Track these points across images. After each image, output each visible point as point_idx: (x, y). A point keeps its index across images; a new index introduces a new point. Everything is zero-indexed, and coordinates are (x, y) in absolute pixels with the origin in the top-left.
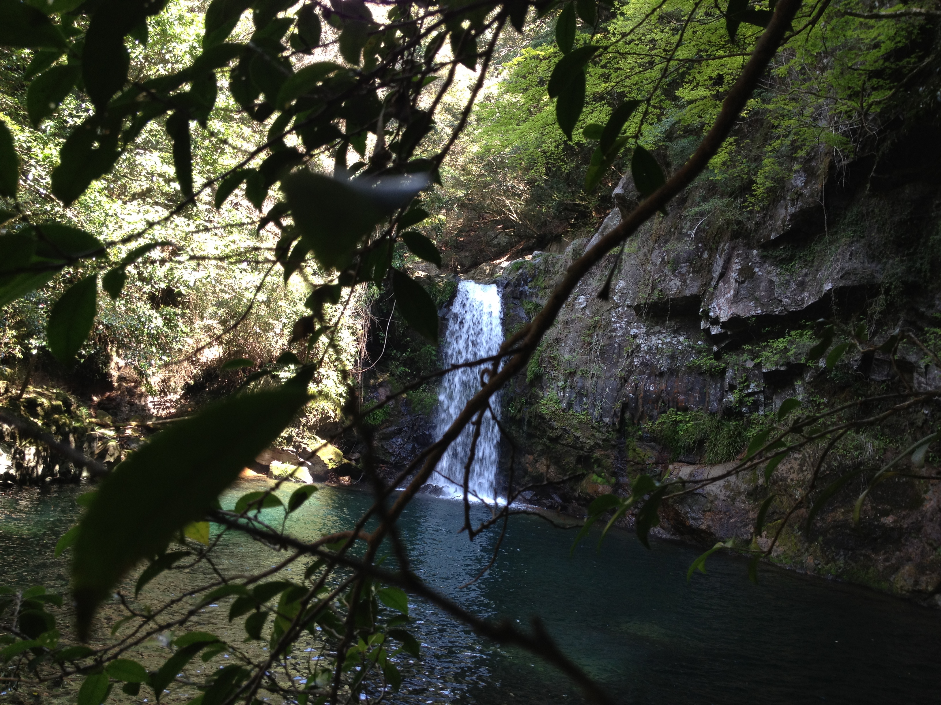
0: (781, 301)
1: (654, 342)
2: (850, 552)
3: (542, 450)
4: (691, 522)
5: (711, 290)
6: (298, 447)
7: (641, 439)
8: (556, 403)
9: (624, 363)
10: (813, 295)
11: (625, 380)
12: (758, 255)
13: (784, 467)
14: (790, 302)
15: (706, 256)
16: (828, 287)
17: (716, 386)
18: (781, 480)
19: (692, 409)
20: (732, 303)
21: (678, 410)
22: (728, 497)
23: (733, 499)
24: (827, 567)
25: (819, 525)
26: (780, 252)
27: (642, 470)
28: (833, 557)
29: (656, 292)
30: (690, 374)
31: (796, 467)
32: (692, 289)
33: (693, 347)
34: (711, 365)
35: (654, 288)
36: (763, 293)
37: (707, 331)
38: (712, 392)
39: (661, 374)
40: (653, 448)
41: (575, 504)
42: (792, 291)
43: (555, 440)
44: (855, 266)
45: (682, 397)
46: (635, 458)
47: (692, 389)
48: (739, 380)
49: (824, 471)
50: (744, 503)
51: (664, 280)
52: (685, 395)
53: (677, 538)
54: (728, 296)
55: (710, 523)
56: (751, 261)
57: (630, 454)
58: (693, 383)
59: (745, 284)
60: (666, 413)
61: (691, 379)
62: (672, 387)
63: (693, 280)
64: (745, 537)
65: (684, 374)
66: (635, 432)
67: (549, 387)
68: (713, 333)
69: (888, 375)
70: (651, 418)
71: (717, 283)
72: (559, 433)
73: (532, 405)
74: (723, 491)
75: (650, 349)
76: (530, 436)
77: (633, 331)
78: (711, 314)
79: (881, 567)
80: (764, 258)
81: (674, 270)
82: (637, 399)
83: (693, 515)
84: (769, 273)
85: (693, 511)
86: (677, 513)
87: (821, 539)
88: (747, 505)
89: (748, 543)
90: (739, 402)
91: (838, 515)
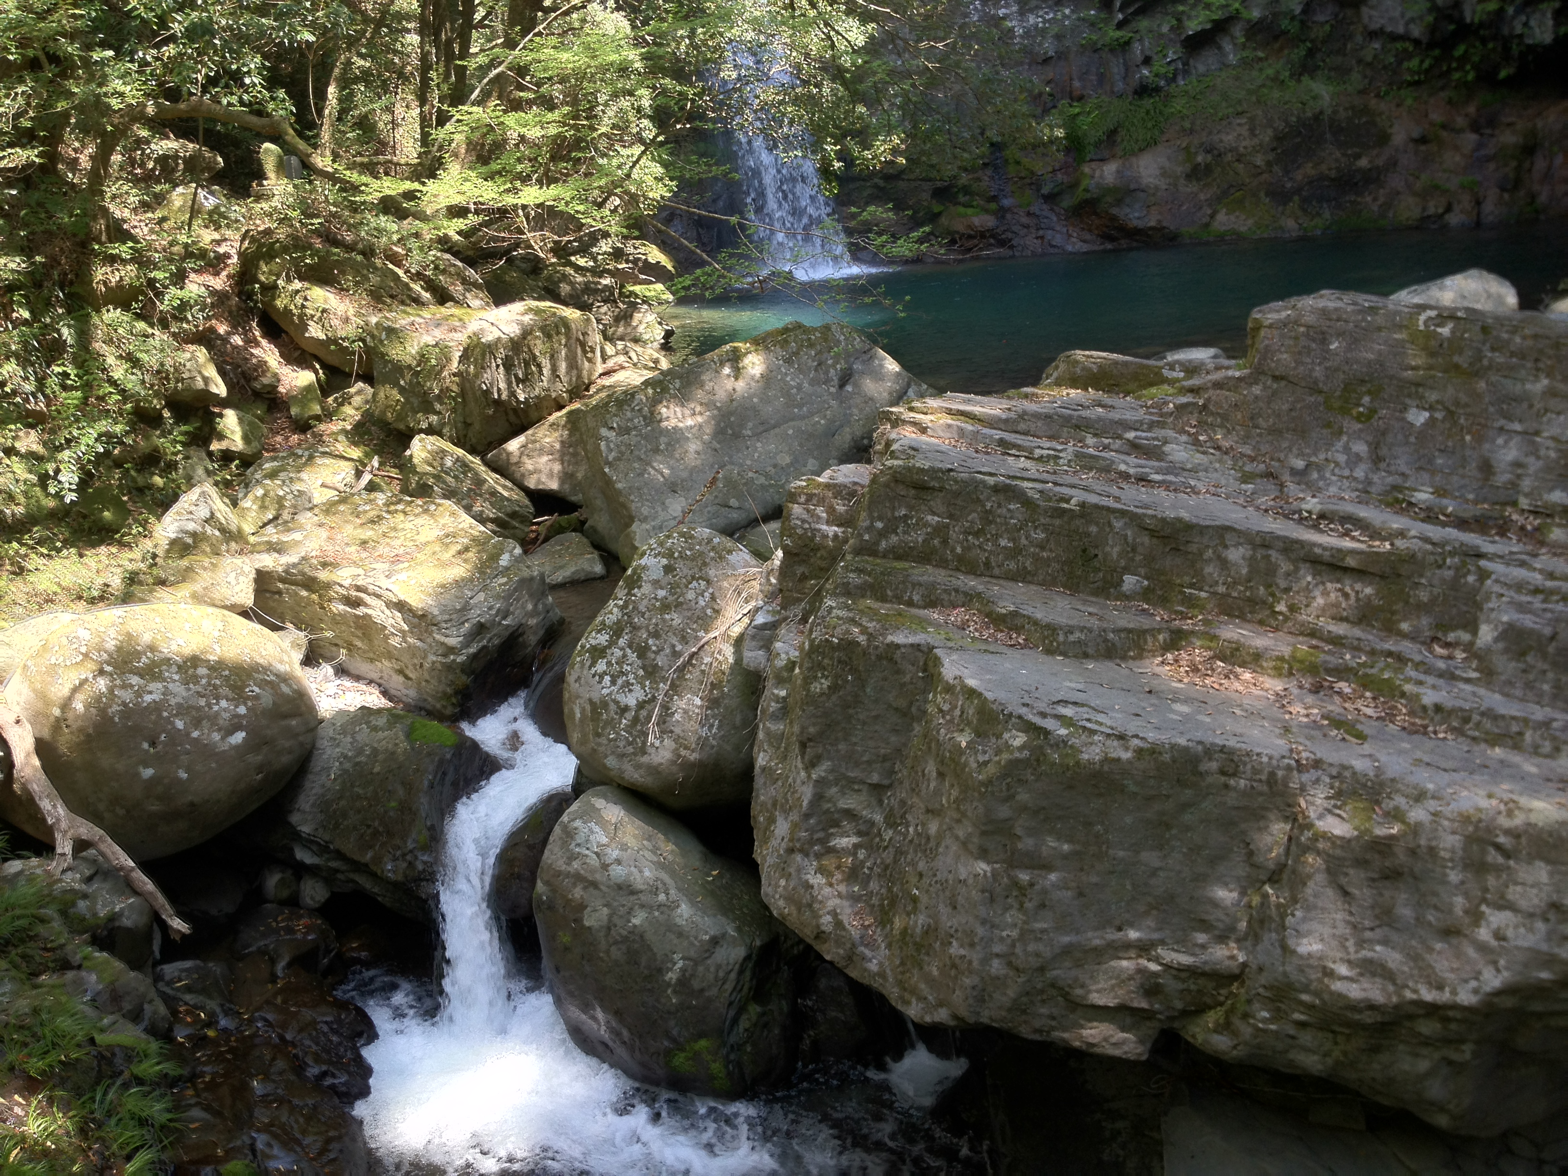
1: (1032, 22)
2: (1334, 203)
4: (1136, 223)
6: (636, 260)
13: (1230, 137)
17: (1119, 62)
18: (1230, 151)
19: (1090, 96)
21: (1073, 101)
22: (1169, 184)
23: (1176, 186)
24: (1312, 224)
25: (1289, 185)
27: (1032, 183)
28: (1317, 212)
30: (1083, 54)
31: (1245, 133)
33: (1083, 20)
34: (1112, 38)
38: (1116, 70)
39: (1047, 61)
40: (1043, 155)
45: (1076, 84)
46: (1019, 171)
47: (1087, 72)
48: (1158, 50)
49: (1283, 130)
50: (1187, 186)
52: (1079, 80)
53: (1109, 246)
55: (1159, 217)
57: (1012, 169)
58: (1087, 65)
60: (1055, 107)
61: (1085, 59)
62: (1060, 75)
64: (1204, 220)
65: (1076, 55)
74: (1162, 180)
75: (1027, 34)
77: (1001, 13)
83: (1135, 215)
85: (1135, 210)
86: (1114, 218)
87: (1296, 198)
88: (1193, 187)
89: (1207, 225)
90: (1157, 75)
91: (1308, 170)
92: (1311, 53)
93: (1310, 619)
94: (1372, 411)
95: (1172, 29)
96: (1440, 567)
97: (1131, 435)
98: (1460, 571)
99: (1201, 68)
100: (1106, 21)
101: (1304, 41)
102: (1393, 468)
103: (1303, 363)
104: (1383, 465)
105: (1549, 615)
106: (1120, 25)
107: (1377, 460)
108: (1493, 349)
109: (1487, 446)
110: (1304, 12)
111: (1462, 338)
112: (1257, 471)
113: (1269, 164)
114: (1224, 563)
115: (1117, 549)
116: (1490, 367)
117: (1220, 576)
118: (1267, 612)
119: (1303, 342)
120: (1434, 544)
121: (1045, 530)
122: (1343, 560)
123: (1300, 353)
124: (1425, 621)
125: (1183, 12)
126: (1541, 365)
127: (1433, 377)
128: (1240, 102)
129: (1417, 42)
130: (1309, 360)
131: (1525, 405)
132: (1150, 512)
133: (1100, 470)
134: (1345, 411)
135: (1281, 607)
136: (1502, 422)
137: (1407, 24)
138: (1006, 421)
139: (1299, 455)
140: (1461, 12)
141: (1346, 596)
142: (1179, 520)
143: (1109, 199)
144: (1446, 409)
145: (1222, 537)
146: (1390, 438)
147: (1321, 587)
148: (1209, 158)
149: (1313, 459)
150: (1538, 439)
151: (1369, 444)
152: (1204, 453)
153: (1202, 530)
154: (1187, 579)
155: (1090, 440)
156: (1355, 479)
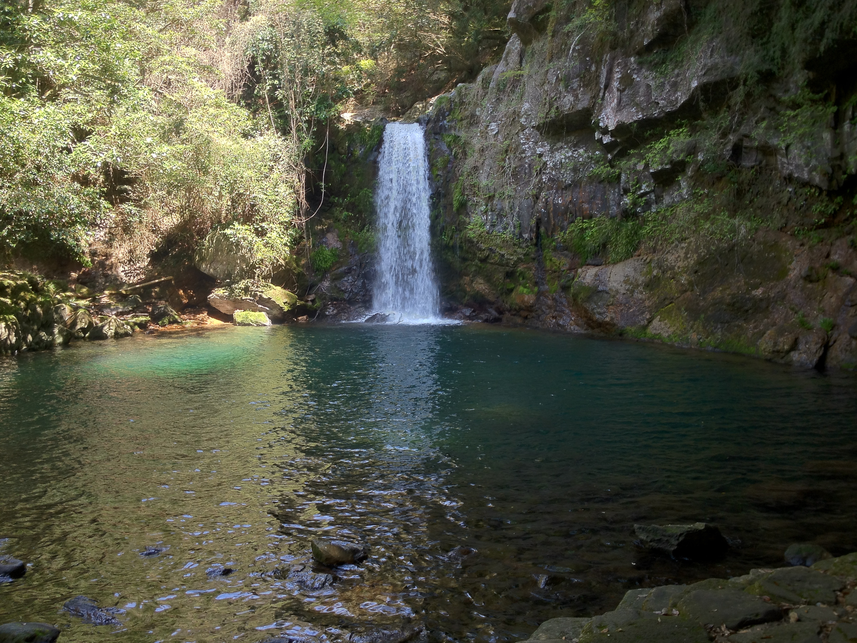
0: (658, 103)
1: (558, 158)
2: (726, 325)
3: (475, 271)
4: (597, 316)
5: (599, 101)
6: (255, 295)
7: (555, 249)
8: (480, 226)
9: (535, 180)
10: (684, 94)
11: (537, 197)
12: (635, 62)
13: (673, 258)
14: (665, 103)
15: (593, 68)
16: (695, 84)
17: (614, 192)
18: (670, 269)
19: (596, 216)
20: (617, 112)
21: (584, 218)
22: (628, 290)
23: (632, 292)
24: (707, 340)
25: (701, 304)
26: (654, 57)
27: (559, 277)
28: (712, 331)
29: (553, 110)
30: (591, 183)
31: (682, 255)
32: (583, 104)
33: (592, 158)
34: (608, 173)
35: (551, 105)
36: (642, 98)
37: (600, 140)
38: (611, 197)
39: (567, 187)
40: (566, 256)
41: (507, 315)
42: (667, 92)
43: (484, 260)
44: (717, 61)
45: (586, 206)
46: (552, 267)
47: (594, 198)
48: (631, 183)
49: (704, 256)
50: (641, 293)
51: (559, 98)
52: (588, 204)
53: (590, 331)
54: (613, 105)
55: (613, 315)
56: (629, 69)
57: (548, 264)
58: (594, 192)
59: (626, 92)
60: (574, 222)
61: (593, 188)
62: (577, 198)
63: (584, 93)
64: (642, 323)
65: (586, 185)
66: (550, 244)
67: (473, 213)
68: (605, 142)
69: (756, 161)
70: (562, 229)
71: (604, 94)
72: (486, 253)
73: (461, 231)
74: (624, 285)
75: (555, 165)
76: (464, 260)
77: (539, 150)
78: (601, 124)
79: (750, 335)
80: (641, 64)
81: (566, 87)
82: (549, 213)
83: (599, 310)
84: (646, 78)
85: (599, 307)
86: (586, 311)
87: (702, 316)
88: (644, 295)
89: (645, 327)
90: (634, 203)
91: (717, 293)
95: (645, 167)
99: (668, 200)
101: (733, 183)
113: (691, 283)
137: (810, 172)
143: (582, 295)
148: (660, 272)
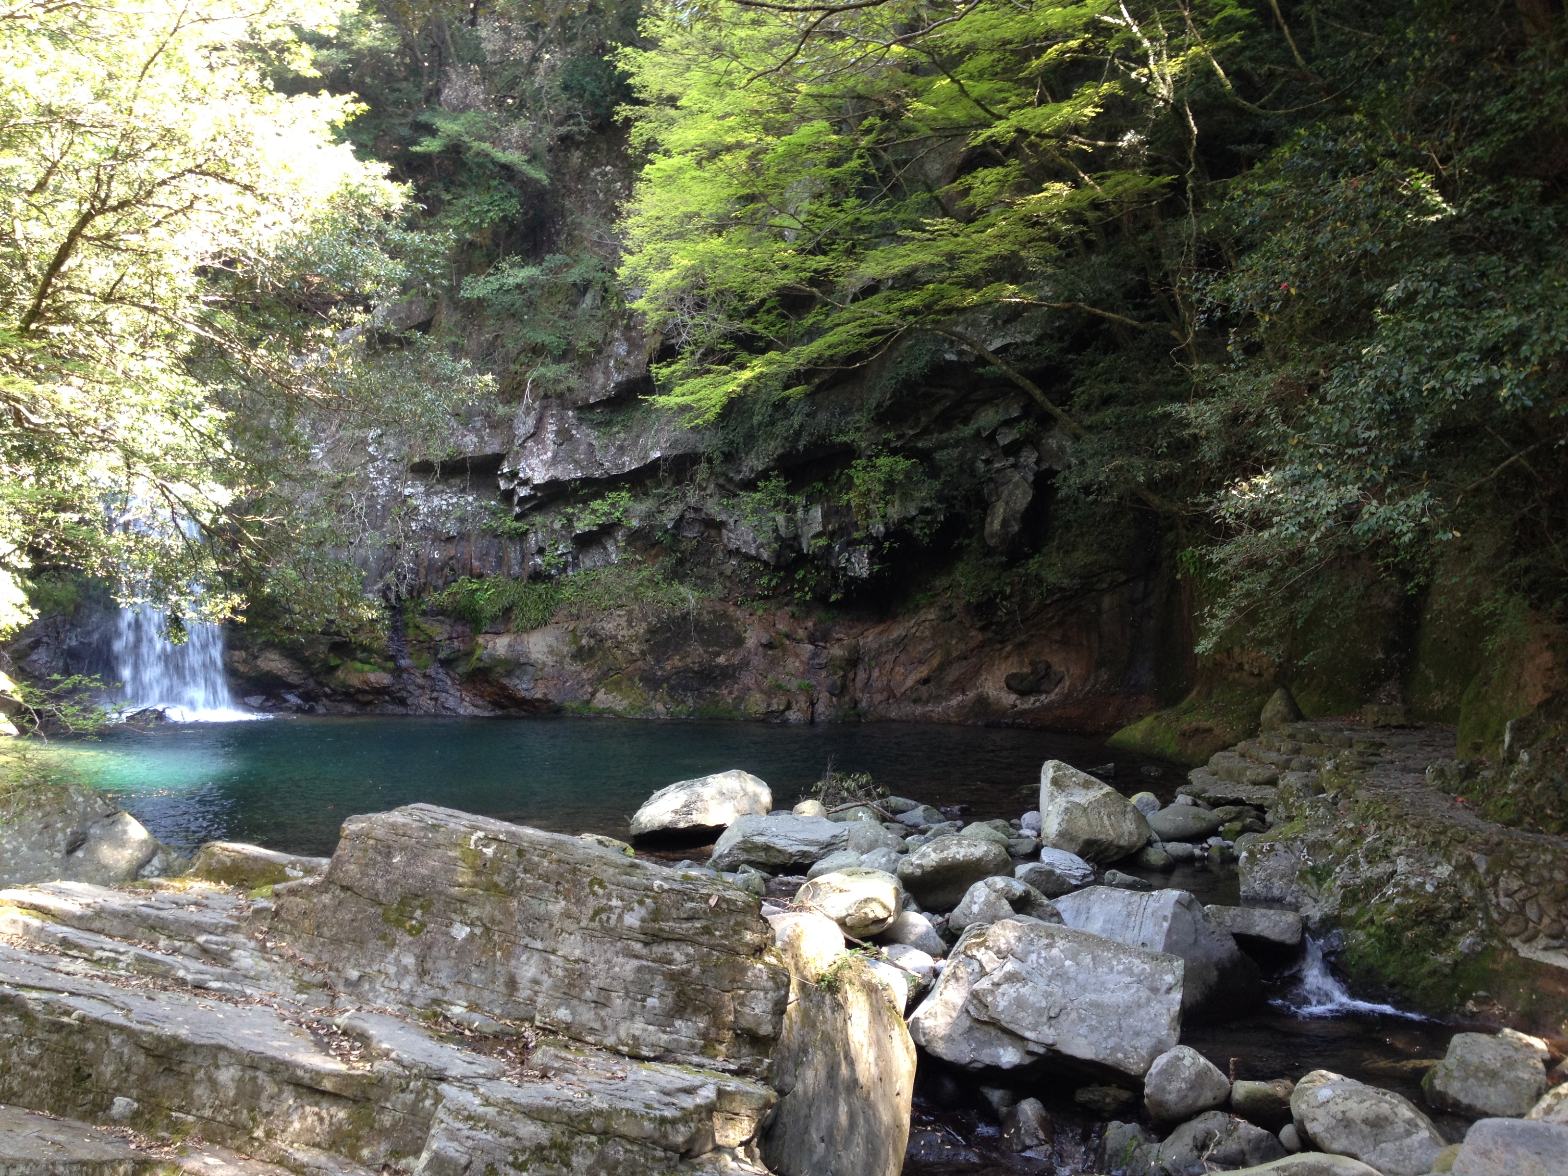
0: (601, 464)
1: (436, 503)
2: (697, 692)
4: (523, 694)
5: (516, 449)
7: (424, 613)
10: (636, 460)
11: (399, 548)
12: (574, 417)
13: (611, 626)
14: (610, 466)
16: (655, 454)
17: (517, 549)
18: (610, 638)
19: (490, 575)
20: (550, 466)
21: (472, 576)
22: (555, 662)
23: (562, 663)
24: (678, 709)
25: (659, 673)
26: (598, 416)
27: (430, 648)
28: (682, 700)
30: (483, 537)
31: (624, 624)
32: (493, 447)
33: (485, 508)
34: (511, 527)
35: (443, 443)
36: (583, 456)
37: (509, 491)
38: (513, 556)
39: (450, 539)
40: (442, 622)
42: (613, 455)
45: (475, 563)
46: (418, 635)
47: (487, 554)
48: (548, 542)
49: (655, 624)
50: (572, 664)
52: (479, 560)
53: (499, 712)
54: (543, 457)
55: (545, 691)
56: (567, 422)
58: (488, 547)
59: (563, 446)
60: (456, 582)
61: (485, 543)
62: (463, 553)
63: (491, 436)
65: (477, 538)
66: (416, 607)
68: (518, 494)
69: (698, 532)
70: (436, 589)
71: (526, 442)
74: (549, 657)
75: (431, 512)
77: (408, 491)
78: (521, 475)
79: (728, 699)
80: (580, 420)
81: (463, 424)
82: (417, 569)
83: (524, 686)
84: (588, 435)
85: (523, 682)
86: (504, 688)
87: (665, 686)
88: (577, 667)
89: (588, 702)
90: (549, 564)
91: (676, 661)
92: (681, 562)
93: (283, 1146)
94: (423, 925)
95: (563, 526)
96: (403, 1091)
97: (201, 939)
98: (420, 1094)
99: (588, 563)
100: (506, 512)
101: (675, 552)
102: (435, 982)
103: (368, 875)
104: (427, 978)
105: (470, 1143)
106: (518, 518)
107: (422, 973)
108: (526, 871)
109: (513, 962)
110: (674, 527)
111: (501, 859)
112: (315, 981)
113: (643, 653)
114: (213, 1084)
115: (111, 1068)
116: (521, 889)
117: (209, 1098)
118: (246, 1138)
119: (371, 854)
120: (404, 1067)
121: (42, 1045)
122: (319, 1083)
123: (366, 865)
124: (383, 1147)
125: (573, 514)
126: (561, 888)
127: (475, 894)
128: (620, 596)
129: (766, 564)
130: (372, 872)
131: (546, 925)
132: (149, 1028)
133: (155, 976)
134: (399, 924)
135: (259, 1133)
136: (527, 940)
137: (758, 548)
138: (81, 918)
139: (357, 965)
140: (800, 544)
141: (321, 1120)
142: (174, 1038)
143: (499, 669)
144: (484, 925)
145: (215, 1057)
146: (435, 952)
147: (300, 1111)
148: (592, 642)
149: (368, 970)
150: (552, 957)
151: (417, 957)
152: (269, 960)
153: (197, 1049)
154: (176, 1101)
155: (163, 942)
156: (401, 991)
